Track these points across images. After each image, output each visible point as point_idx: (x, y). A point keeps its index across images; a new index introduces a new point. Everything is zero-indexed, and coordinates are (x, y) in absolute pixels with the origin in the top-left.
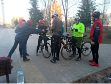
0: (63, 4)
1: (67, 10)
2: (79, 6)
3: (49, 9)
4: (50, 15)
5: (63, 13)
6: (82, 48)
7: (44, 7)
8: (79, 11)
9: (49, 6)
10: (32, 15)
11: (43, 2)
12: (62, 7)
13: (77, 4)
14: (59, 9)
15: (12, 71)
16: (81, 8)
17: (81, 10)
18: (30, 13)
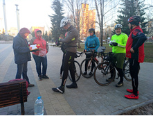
0: (97, 8)
1: (102, 16)
2: (120, 10)
3: (78, 15)
4: (79, 23)
5: (98, 20)
6: (124, 70)
7: (71, 13)
8: (120, 17)
9: (78, 11)
10: (55, 24)
11: (70, 6)
12: (96, 11)
13: (117, 7)
14: (91, 14)
15: (29, 98)
16: (123, 13)
17: (122, 15)
18: (53, 21)
